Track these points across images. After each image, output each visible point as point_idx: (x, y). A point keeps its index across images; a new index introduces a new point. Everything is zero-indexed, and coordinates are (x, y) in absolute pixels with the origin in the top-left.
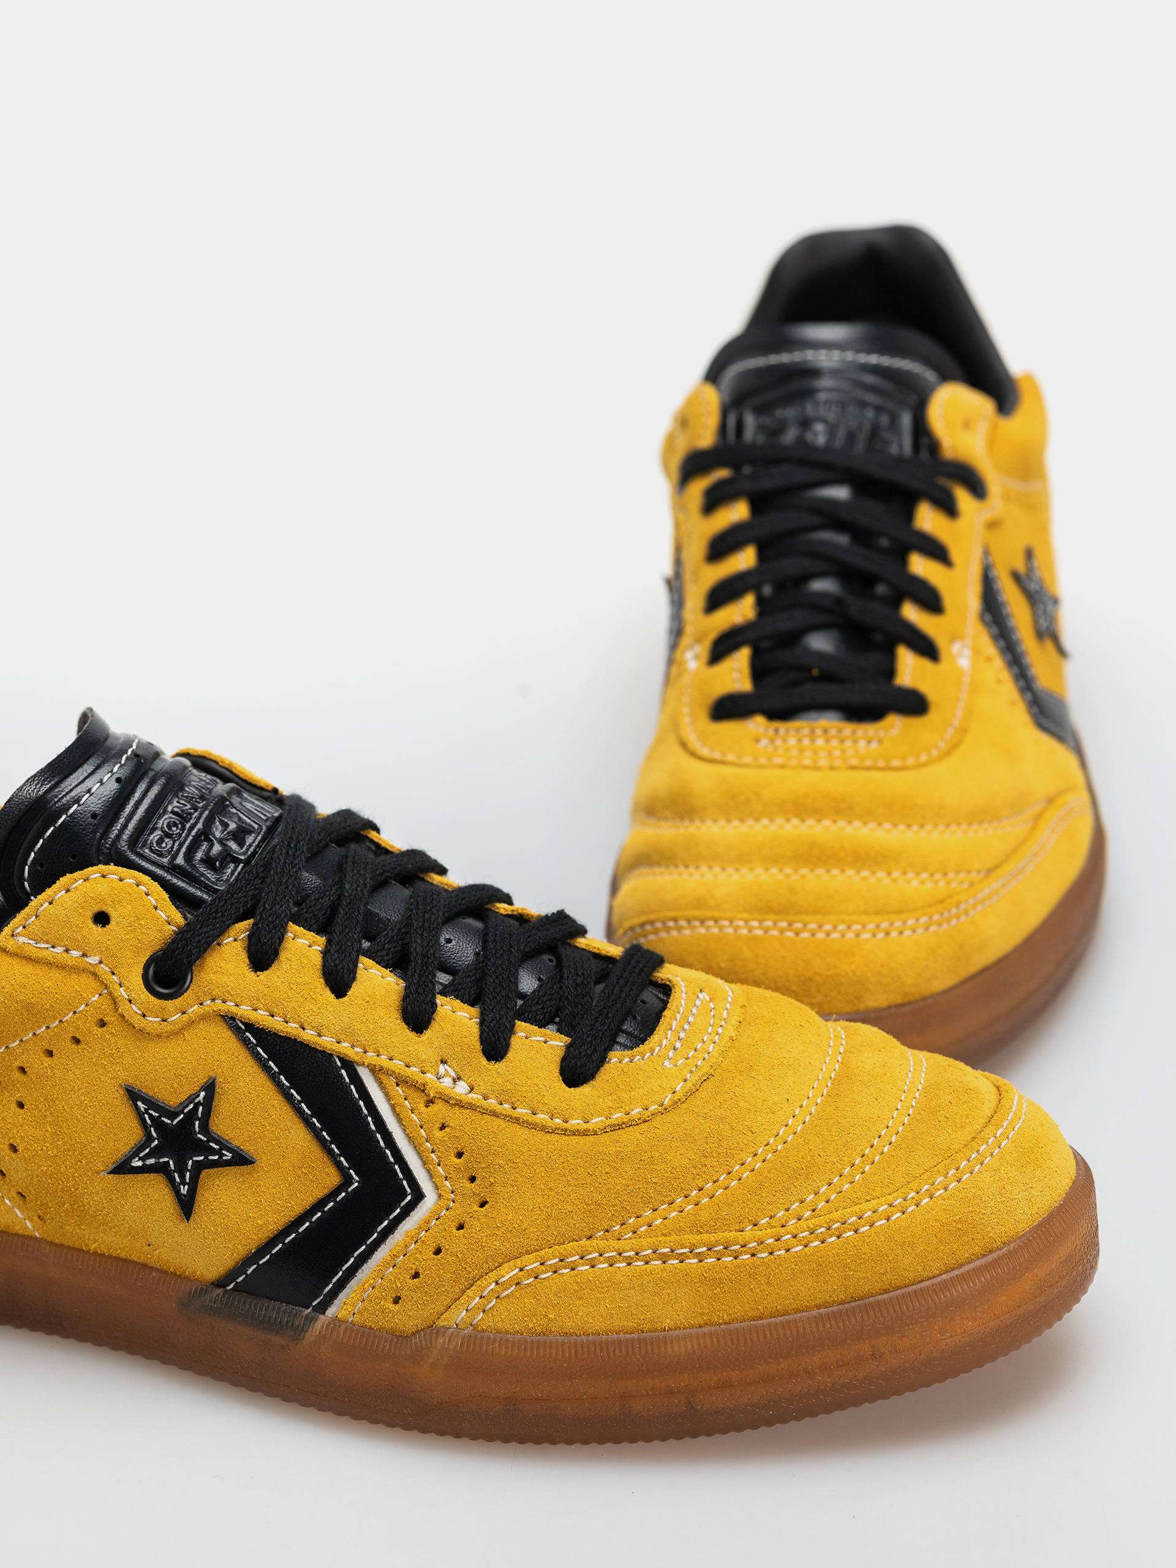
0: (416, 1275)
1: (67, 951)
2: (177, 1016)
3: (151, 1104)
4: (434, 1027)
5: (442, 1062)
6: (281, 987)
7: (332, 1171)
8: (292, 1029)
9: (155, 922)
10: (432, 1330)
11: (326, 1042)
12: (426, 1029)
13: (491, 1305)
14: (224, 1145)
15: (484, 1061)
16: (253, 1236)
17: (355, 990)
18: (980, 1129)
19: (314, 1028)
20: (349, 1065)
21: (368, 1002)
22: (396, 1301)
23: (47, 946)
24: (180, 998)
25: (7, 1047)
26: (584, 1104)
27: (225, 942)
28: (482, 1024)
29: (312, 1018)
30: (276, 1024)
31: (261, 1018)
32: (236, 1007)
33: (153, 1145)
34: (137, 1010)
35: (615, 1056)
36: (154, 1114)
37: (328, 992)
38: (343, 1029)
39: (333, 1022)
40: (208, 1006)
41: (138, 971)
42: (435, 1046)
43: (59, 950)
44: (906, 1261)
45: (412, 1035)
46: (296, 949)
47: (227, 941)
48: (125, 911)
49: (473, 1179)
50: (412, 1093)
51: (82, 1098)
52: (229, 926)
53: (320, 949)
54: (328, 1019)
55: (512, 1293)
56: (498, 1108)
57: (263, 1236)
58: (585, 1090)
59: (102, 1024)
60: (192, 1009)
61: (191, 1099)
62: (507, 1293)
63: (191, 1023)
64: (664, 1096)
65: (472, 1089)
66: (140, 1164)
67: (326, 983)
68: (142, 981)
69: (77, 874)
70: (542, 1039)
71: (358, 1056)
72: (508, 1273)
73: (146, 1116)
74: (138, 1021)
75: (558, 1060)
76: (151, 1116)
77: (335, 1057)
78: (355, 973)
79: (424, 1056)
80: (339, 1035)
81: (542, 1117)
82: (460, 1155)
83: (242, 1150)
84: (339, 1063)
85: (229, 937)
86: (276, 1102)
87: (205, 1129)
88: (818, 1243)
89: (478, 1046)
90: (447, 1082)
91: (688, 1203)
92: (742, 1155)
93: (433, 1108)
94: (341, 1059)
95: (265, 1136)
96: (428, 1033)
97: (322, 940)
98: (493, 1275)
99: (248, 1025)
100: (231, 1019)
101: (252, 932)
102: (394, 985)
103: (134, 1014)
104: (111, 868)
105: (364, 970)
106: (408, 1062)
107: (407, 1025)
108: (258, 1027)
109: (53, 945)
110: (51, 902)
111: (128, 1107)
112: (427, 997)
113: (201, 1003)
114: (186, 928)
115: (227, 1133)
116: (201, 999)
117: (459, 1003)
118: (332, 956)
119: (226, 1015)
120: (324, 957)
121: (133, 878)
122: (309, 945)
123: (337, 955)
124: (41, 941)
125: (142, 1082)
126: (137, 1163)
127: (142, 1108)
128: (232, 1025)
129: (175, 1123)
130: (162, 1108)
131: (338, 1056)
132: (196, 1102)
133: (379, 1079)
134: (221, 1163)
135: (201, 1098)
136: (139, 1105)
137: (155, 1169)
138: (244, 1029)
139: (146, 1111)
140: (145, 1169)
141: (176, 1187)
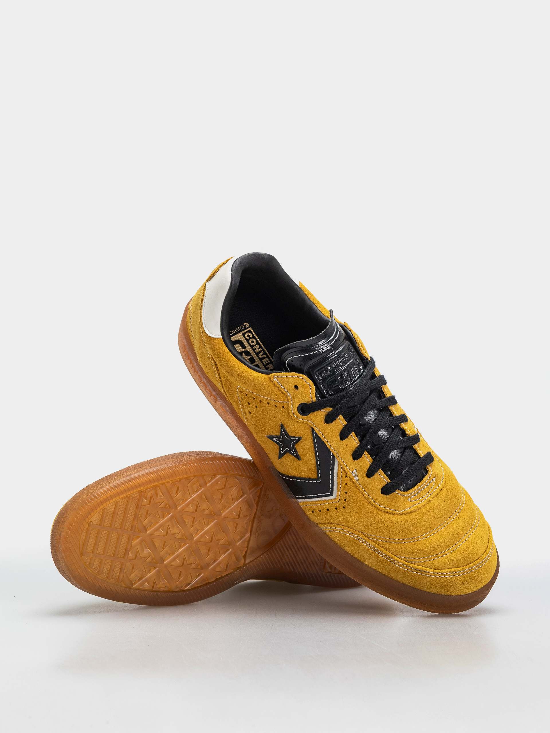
0: (320, 511)
2: (301, 419)
3: (285, 431)
4: (358, 461)
5: (355, 469)
6: (328, 430)
7: (316, 475)
8: (325, 441)
9: (308, 397)
10: (316, 525)
11: (331, 449)
12: (356, 460)
13: (331, 531)
14: (296, 451)
15: (365, 476)
16: (291, 473)
17: (345, 441)
18: (470, 563)
19: (330, 444)
20: (334, 457)
21: (346, 446)
22: (313, 512)
23: (280, 384)
24: (304, 417)
25: (260, 395)
26: (381, 500)
27: (322, 410)
28: (370, 466)
29: (331, 441)
30: (322, 437)
31: (320, 434)
32: (315, 428)
33: (280, 439)
35: (397, 491)
36: (284, 434)
37: (339, 438)
38: (336, 448)
39: (335, 446)
40: (309, 422)
41: (298, 404)
42: (356, 465)
43: (283, 387)
44: (428, 587)
45: (352, 459)
46: (338, 423)
48: (303, 390)
49: (345, 500)
50: (343, 472)
51: (270, 418)
52: (326, 407)
53: (344, 425)
54: (334, 444)
55: (337, 532)
56: (361, 489)
57: (293, 475)
58: (385, 496)
59: (283, 407)
60: (305, 420)
61: (294, 437)
62: (336, 531)
63: (303, 423)
64: (401, 510)
65: (358, 480)
66: (275, 440)
67: (340, 435)
68: (297, 407)
69: (296, 374)
70: (383, 477)
71: (336, 456)
72: (339, 528)
73: (282, 433)
74: (291, 415)
75: (383, 486)
76: (283, 433)
78: (348, 436)
79: (352, 466)
81: (370, 498)
82: (346, 493)
83: (299, 455)
84: (331, 454)
85: (324, 410)
86: (312, 452)
87: (293, 445)
88: (411, 571)
89: (366, 472)
90: (354, 475)
91: (389, 541)
92: (409, 537)
93: (346, 479)
95: (306, 457)
96: (356, 461)
97: (346, 423)
98: (336, 526)
99: (316, 433)
100: (313, 429)
101: (330, 412)
102: (356, 444)
103: (291, 412)
104: (306, 377)
105: (352, 435)
106: (347, 465)
107: (352, 456)
108: (318, 435)
109: (282, 385)
110: (286, 377)
111: (279, 428)
112: (363, 450)
113: (308, 421)
114: (315, 402)
115: (298, 450)
116: (308, 420)
117: (369, 456)
118: (345, 430)
119: (312, 427)
120: (343, 428)
121: (309, 383)
122: (342, 423)
123: (346, 430)
124: (280, 383)
125: (285, 426)
126: (274, 439)
127: (282, 430)
128: (312, 430)
129: (288, 439)
130: (286, 434)
131: (332, 453)
132: (295, 439)
133: (338, 464)
134: (293, 454)
135: (297, 439)
136: (282, 429)
137: (278, 444)
138: (314, 433)
139: (283, 432)
140: (275, 442)
141: (280, 451)
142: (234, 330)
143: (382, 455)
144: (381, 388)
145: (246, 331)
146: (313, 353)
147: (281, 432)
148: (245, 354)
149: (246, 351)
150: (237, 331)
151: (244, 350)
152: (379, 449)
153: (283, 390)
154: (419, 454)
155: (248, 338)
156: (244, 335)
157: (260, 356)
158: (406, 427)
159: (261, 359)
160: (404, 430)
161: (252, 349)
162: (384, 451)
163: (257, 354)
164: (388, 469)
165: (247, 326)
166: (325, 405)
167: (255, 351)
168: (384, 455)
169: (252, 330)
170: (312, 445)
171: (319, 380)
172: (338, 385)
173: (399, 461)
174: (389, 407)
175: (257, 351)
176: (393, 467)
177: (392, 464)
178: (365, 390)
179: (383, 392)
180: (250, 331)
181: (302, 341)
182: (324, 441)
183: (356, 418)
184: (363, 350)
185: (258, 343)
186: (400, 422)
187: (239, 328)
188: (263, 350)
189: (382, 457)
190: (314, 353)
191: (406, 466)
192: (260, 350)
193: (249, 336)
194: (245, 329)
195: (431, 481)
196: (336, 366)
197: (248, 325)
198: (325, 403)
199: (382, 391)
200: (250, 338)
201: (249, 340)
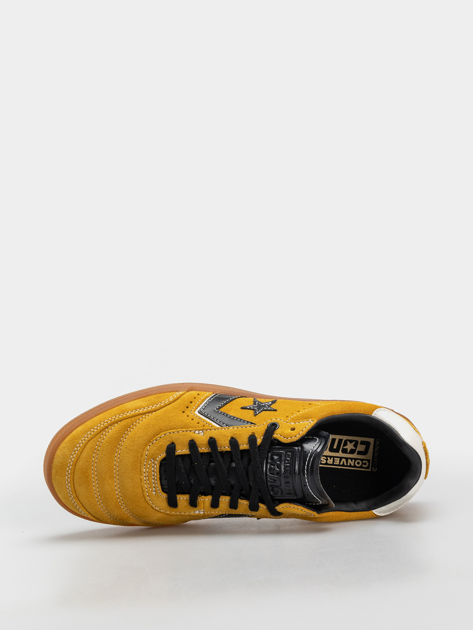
5: (203, 435)
11: (231, 427)
12: (209, 439)
15: (193, 439)
17: (228, 440)
28: (197, 447)
37: (234, 437)
58: (168, 443)
65: (194, 432)
70: (183, 451)
75: (176, 447)
83: (245, 409)
85: (261, 439)
89: (196, 441)
95: (240, 412)
97: (241, 448)
101: (256, 443)
102: (221, 447)
105: (229, 448)
107: (213, 438)
112: (213, 450)
115: (249, 411)
117: (206, 451)
120: (238, 444)
122: (243, 445)
123: (235, 446)
131: (227, 427)
136: (273, 409)
142: (377, 456)
145: (371, 465)
148: (354, 449)
149: (355, 452)
150: (375, 458)
151: (357, 451)
154: (180, 495)
155: (364, 462)
156: (369, 461)
157: (343, 460)
158: (207, 499)
159: (341, 458)
160: (206, 496)
161: (353, 458)
163: (347, 459)
165: (374, 469)
166: (264, 442)
167: (350, 459)
169: (368, 470)
174: (230, 497)
175: (349, 461)
180: (368, 468)
185: (355, 466)
186: (213, 498)
187: (376, 462)
188: (347, 466)
192: (349, 464)
193: (365, 464)
194: (372, 466)
195: (154, 489)
197: (374, 471)
199: (245, 499)
200: (363, 464)
201: (362, 462)
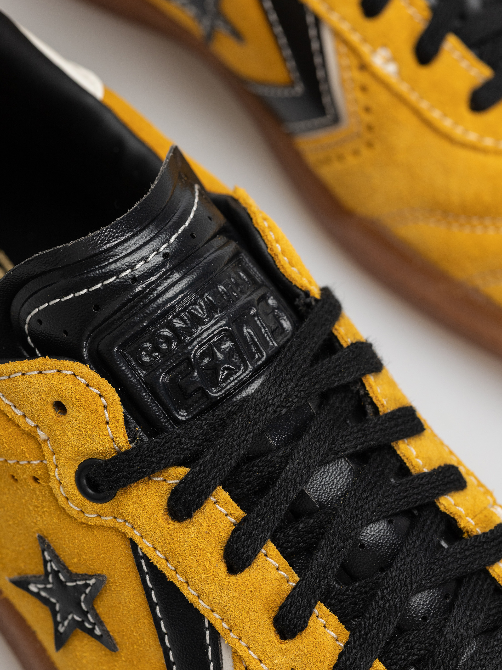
1: (25, 416)
2: (93, 516)
3: (56, 558)
4: (298, 640)
6: (183, 544)
9: (101, 437)
11: (203, 605)
14: (99, 622)
17: (246, 574)
19: (196, 590)
20: (216, 635)
21: (251, 591)
23: (10, 404)
24: (100, 505)
27: (154, 479)
29: (198, 582)
30: (167, 570)
31: (157, 558)
32: (141, 538)
33: (48, 586)
34: (63, 492)
36: (55, 566)
37: (223, 567)
38: (220, 604)
39: (214, 595)
40: (119, 523)
41: (75, 464)
42: (291, 657)
43: (19, 412)
45: (275, 637)
46: (212, 516)
47: (156, 479)
48: (79, 416)
52: (167, 466)
53: (233, 520)
54: (211, 590)
59: (36, 479)
60: (106, 519)
61: (85, 577)
63: (102, 527)
66: (36, 590)
67: (224, 557)
68: (74, 474)
69: (53, 362)
71: (223, 631)
73: (49, 564)
74: (61, 501)
76: (52, 567)
77: (206, 620)
79: (277, 661)
80: (215, 606)
83: (110, 635)
84: (207, 625)
85: (161, 477)
87: (88, 602)
94: (210, 623)
96: (289, 644)
97: (239, 513)
99: (145, 557)
100: (134, 546)
101: (182, 482)
102: (284, 581)
103: (60, 492)
104: (85, 369)
105: (266, 555)
106: (262, 658)
107: (275, 627)
108: (152, 563)
109: (15, 407)
110: (23, 374)
111: (37, 548)
112: (309, 601)
113: (115, 518)
114: (127, 452)
115: (104, 617)
116: (116, 515)
117: (334, 619)
118: (239, 537)
119: (131, 539)
120: (234, 532)
121: (99, 389)
122: (226, 515)
123: (243, 537)
124: (7, 397)
125: (52, 539)
126: (33, 588)
127: (48, 558)
128: (133, 550)
129: (69, 584)
130: (63, 567)
131: (209, 621)
132: (88, 582)
133: (233, 657)
134: (91, 632)
135: (92, 582)
136: (46, 554)
137: (45, 601)
138: (142, 558)
139: (51, 561)
140: (37, 595)
141: (56, 624)
143: (379, 613)
144: (363, 386)
146: (99, 285)
147: (45, 562)
152: (366, 593)
153: (21, 421)
158: (460, 509)
160: (454, 519)
162: (383, 597)
164: (405, 659)
166: (162, 459)
168: (383, 610)
170: (142, 598)
171: (133, 375)
172: (201, 388)
173: (441, 629)
174: (394, 444)
176: (422, 649)
177: (415, 640)
178: (296, 396)
179: (371, 399)
181: (58, 247)
182: (174, 582)
183: (273, 493)
184: (287, 266)
186: (438, 494)
189: (379, 620)
190: (103, 285)
191: (465, 643)
196: (187, 324)
198: (159, 452)
199: (367, 394)
